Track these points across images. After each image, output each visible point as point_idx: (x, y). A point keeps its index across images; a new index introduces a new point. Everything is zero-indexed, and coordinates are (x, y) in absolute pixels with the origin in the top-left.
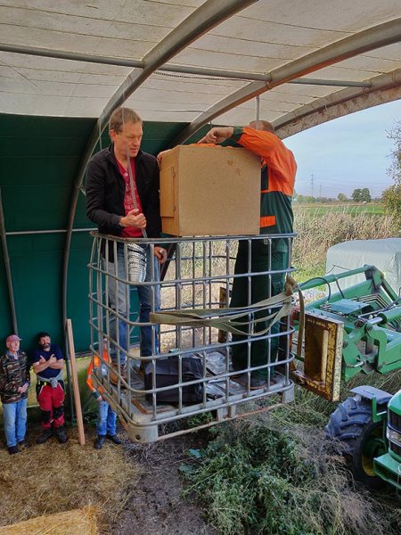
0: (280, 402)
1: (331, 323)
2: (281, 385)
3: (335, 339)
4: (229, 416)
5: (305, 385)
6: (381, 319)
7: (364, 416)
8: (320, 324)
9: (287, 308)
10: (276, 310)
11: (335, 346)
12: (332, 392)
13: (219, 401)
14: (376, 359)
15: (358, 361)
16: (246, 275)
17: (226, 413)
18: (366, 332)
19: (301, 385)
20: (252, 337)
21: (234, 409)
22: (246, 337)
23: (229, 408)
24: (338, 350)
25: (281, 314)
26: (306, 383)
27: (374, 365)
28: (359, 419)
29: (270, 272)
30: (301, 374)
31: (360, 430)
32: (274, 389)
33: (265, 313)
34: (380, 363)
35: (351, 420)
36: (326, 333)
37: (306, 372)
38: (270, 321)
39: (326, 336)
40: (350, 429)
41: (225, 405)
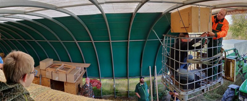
0: (220, 85)
1: (232, 60)
2: (220, 80)
6: (242, 59)
8: (229, 60)
9: (222, 57)
10: (219, 58)
11: (234, 66)
12: (234, 79)
16: (212, 48)
17: (206, 90)
18: (240, 62)
19: (225, 79)
20: (213, 66)
22: (211, 66)
28: (231, 95)
29: (217, 47)
31: (232, 98)
33: (216, 59)
34: (243, 70)
36: (231, 63)
37: (225, 75)
40: (229, 98)
41: (206, 87)
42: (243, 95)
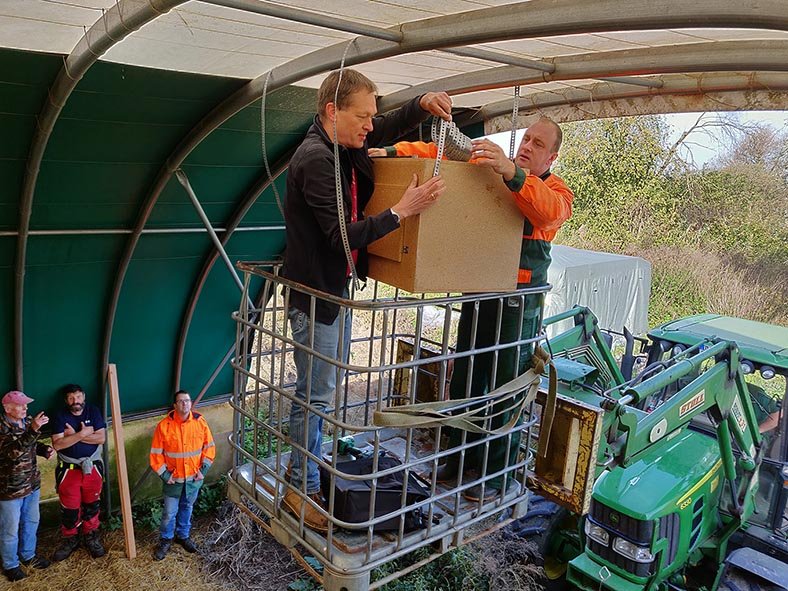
1: (587, 410)
2: (514, 495)
3: (593, 433)
4: (454, 543)
5: (540, 491)
8: (569, 410)
9: (534, 391)
10: (521, 396)
11: (592, 440)
12: (581, 503)
13: (443, 526)
14: (624, 450)
16: (493, 348)
17: (451, 542)
19: (533, 491)
21: (461, 535)
22: (483, 436)
23: (455, 535)
24: (594, 448)
25: (528, 399)
26: (540, 488)
27: (619, 459)
29: (520, 342)
30: (531, 475)
31: (547, 523)
32: (509, 500)
34: (627, 457)
39: (575, 426)
40: (533, 522)
41: (452, 531)
42: (611, 522)
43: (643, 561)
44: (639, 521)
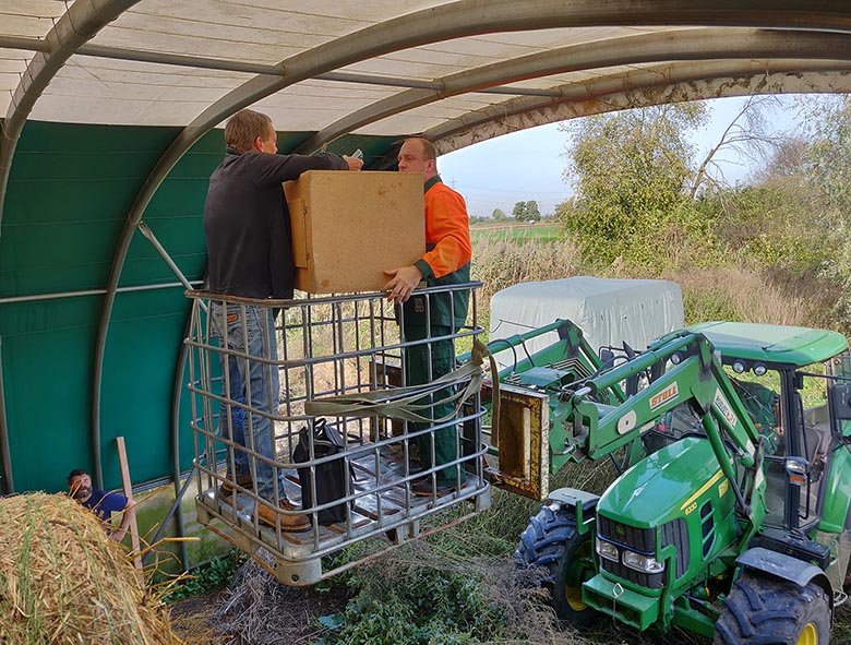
0: (474, 511)
1: (532, 397)
2: (474, 487)
3: (540, 418)
4: (411, 535)
5: (503, 485)
6: (589, 389)
7: (565, 529)
8: (518, 400)
9: (476, 382)
11: (540, 427)
12: (539, 489)
13: (397, 516)
14: (587, 441)
15: (567, 446)
17: (407, 532)
18: (574, 407)
19: (498, 486)
21: (417, 527)
23: (411, 526)
24: (543, 433)
25: (470, 390)
26: (504, 483)
27: (585, 451)
28: (560, 534)
30: (496, 472)
31: (561, 549)
32: (466, 493)
34: (592, 447)
35: (548, 537)
36: (527, 412)
37: (501, 469)
38: (457, 401)
39: (527, 415)
40: (548, 550)
41: (406, 521)
42: (618, 535)
43: (654, 571)
44: (643, 530)
